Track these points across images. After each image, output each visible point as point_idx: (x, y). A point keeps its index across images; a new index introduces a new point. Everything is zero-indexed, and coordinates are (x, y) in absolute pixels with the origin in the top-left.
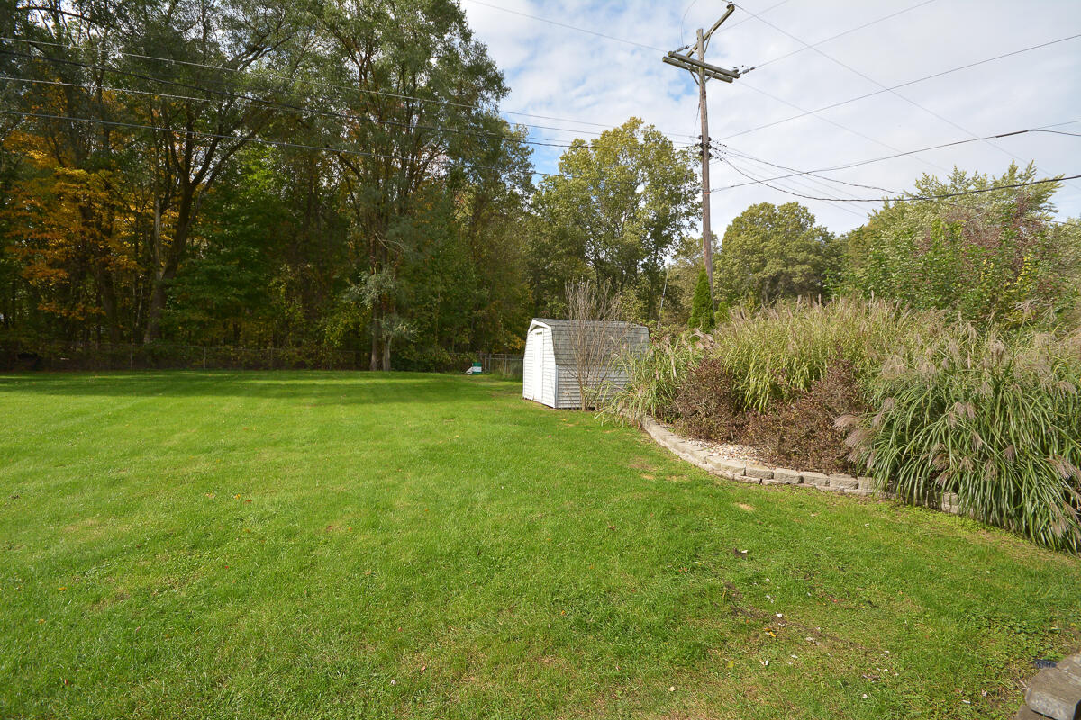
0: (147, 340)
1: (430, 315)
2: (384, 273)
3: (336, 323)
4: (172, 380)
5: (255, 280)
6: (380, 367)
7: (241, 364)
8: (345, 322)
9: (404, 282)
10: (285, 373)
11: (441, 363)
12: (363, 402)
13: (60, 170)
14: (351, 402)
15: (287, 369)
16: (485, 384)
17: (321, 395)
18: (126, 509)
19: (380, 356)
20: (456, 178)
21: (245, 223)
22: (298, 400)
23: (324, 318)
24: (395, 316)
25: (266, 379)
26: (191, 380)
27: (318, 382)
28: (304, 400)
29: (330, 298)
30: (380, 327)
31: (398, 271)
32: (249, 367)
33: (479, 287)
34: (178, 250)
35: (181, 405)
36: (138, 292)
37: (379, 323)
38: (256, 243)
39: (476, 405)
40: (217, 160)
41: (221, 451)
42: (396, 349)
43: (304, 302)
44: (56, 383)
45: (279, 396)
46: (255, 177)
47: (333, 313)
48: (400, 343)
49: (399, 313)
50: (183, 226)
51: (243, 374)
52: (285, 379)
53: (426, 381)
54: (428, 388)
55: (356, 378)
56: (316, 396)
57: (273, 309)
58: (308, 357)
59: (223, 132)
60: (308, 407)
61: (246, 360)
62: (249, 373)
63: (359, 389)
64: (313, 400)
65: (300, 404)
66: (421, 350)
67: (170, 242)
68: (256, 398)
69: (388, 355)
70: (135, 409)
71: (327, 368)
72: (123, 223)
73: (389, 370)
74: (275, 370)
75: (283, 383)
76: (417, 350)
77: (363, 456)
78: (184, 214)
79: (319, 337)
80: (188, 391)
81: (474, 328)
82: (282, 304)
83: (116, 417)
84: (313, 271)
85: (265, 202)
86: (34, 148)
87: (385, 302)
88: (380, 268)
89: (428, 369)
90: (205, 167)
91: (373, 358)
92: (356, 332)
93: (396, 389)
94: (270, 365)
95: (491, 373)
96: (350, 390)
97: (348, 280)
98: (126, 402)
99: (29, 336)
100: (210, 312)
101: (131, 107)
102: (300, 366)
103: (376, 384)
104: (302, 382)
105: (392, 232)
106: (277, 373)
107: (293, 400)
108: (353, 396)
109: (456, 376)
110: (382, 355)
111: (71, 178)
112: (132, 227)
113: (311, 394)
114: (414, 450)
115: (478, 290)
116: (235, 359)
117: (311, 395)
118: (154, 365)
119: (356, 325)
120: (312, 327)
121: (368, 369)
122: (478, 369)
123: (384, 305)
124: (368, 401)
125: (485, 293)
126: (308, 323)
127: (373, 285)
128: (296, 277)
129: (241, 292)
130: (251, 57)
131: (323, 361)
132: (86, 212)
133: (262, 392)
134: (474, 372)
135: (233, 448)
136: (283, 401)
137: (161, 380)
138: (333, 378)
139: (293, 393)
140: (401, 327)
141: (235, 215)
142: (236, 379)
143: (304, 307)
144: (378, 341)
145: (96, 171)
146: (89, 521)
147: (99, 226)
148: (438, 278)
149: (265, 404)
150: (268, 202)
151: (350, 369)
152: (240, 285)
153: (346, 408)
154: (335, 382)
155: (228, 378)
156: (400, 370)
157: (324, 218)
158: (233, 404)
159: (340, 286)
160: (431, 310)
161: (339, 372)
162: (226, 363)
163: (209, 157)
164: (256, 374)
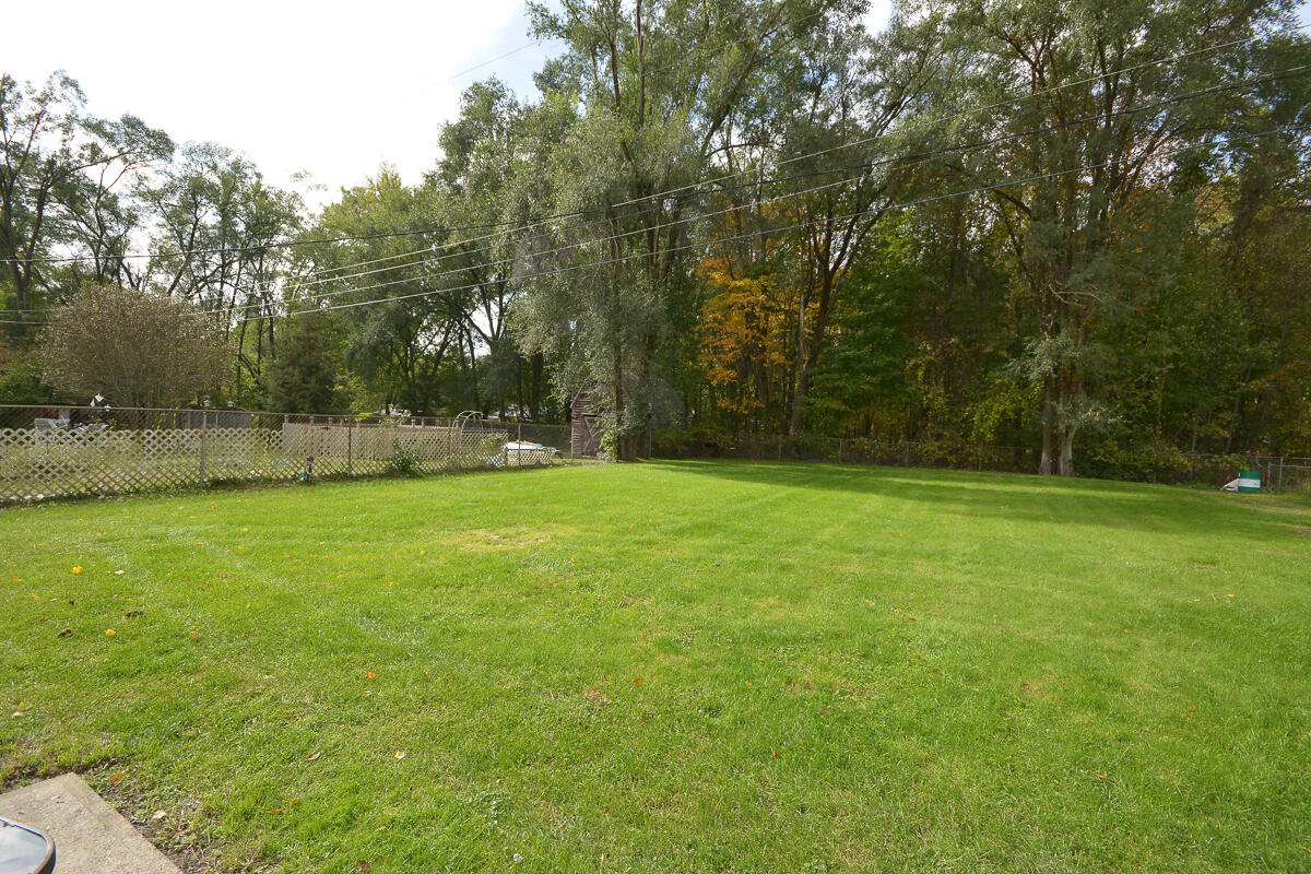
0: (792, 431)
1: (1146, 394)
2: (1061, 339)
3: (988, 409)
4: (814, 472)
5: (891, 364)
6: (1055, 470)
7: (875, 459)
8: (1001, 408)
9: (1099, 346)
10: (925, 472)
11: (1169, 469)
12: (1036, 519)
13: (733, 283)
14: (1018, 517)
15: (924, 466)
16: (1274, 510)
17: (974, 502)
18: (797, 597)
19: (1055, 454)
20: (1191, 172)
21: (883, 300)
22: (943, 506)
23: (972, 404)
24: (1082, 398)
25: (904, 477)
26: (830, 473)
27: (967, 485)
28: (953, 507)
29: (979, 378)
30: (1055, 414)
31: (1087, 331)
32: (883, 463)
33: (1254, 339)
34: (818, 341)
35: (825, 498)
36: (785, 385)
37: (1053, 408)
38: (892, 323)
39: (1263, 547)
40: (853, 241)
41: (871, 554)
42: (1081, 446)
43: (946, 385)
44: (731, 469)
45: (922, 499)
46: (891, 249)
47: (984, 398)
48: (1088, 436)
49: (1088, 393)
50: (823, 318)
51: (878, 470)
52: (925, 479)
53: (1143, 496)
54: (1149, 507)
55: (1020, 483)
56: (967, 502)
57: (910, 396)
58: (951, 453)
59: (860, 208)
60: (959, 517)
61: (880, 454)
62: (884, 470)
63: (1029, 500)
64: (963, 508)
65: (947, 511)
66: (1129, 447)
67: (810, 334)
68: (896, 499)
69: (1068, 453)
70: (789, 498)
71: (975, 467)
72: (775, 321)
73: (1071, 476)
74: (911, 467)
75: (923, 483)
76: (1120, 446)
77: (1055, 595)
78: (824, 306)
79: (966, 426)
80: (830, 484)
81: (1241, 411)
82: (920, 390)
83: (775, 505)
84: (958, 346)
85: (901, 274)
86: (715, 270)
87: (1065, 379)
88: (1056, 331)
89: (1142, 478)
90: (843, 251)
91: (1044, 457)
92: (1017, 424)
93: (1089, 504)
94: (906, 461)
95: (1283, 492)
96: (1013, 500)
97: (1004, 354)
98: (781, 491)
99: (711, 428)
100: (845, 402)
101: (782, 212)
102: (941, 463)
103: (1053, 495)
104: (946, 484)
105: (1076, 278)
106: (913, 470)
107: (938, 505)
108: (1020, 509)
109: (1202, 492)
110: (1059, 454)
111: (739, 289)
112: (782, 326)
113: (961, 499)
114: (1146, 603)
115: (1251, 345)
116: (869, 453)
117: (959, 501)
118: (797, 456)
119: (1018, 412)
120: (956, 416)
121: (1036, 472)
122: (1253, 483)
123: (1062, 382)
124: (1046, 519)
125: (1267, 349)
126: (951, 411)
127: (1042, 355)
128: (936, 357)
129: (874, 380)
130: (889, 117)
131: (970, 459)
132: (750, 317)
133: (901, 492)
134: (1242, 489)
135: (883, 553)
136: (927, 505)
137: (806, 471)
138: (986, 482)
139: (937, 496)
140: (1093, 413)
141: (872, 294)
142: (870, 475)
143: (947, 392)
144: (1052, 435)
145: (757, 279)
146: (771, 601)
147: (758, 327)
148: (1164, 336)
149: (907, 506)
150: (905, 272)
151: (1009, 470)
152: (872, 372)
153: (1012, 523)
154: (989, 487)
155: (864, 474)
156: (1089, 477)
157: (973, 277)
158: (873, 502)
159: (994, 361)
160: (1148, 386)
161: (992, 473)
162: (858, 457)
163: (847, 238)
164: (891, 471)
